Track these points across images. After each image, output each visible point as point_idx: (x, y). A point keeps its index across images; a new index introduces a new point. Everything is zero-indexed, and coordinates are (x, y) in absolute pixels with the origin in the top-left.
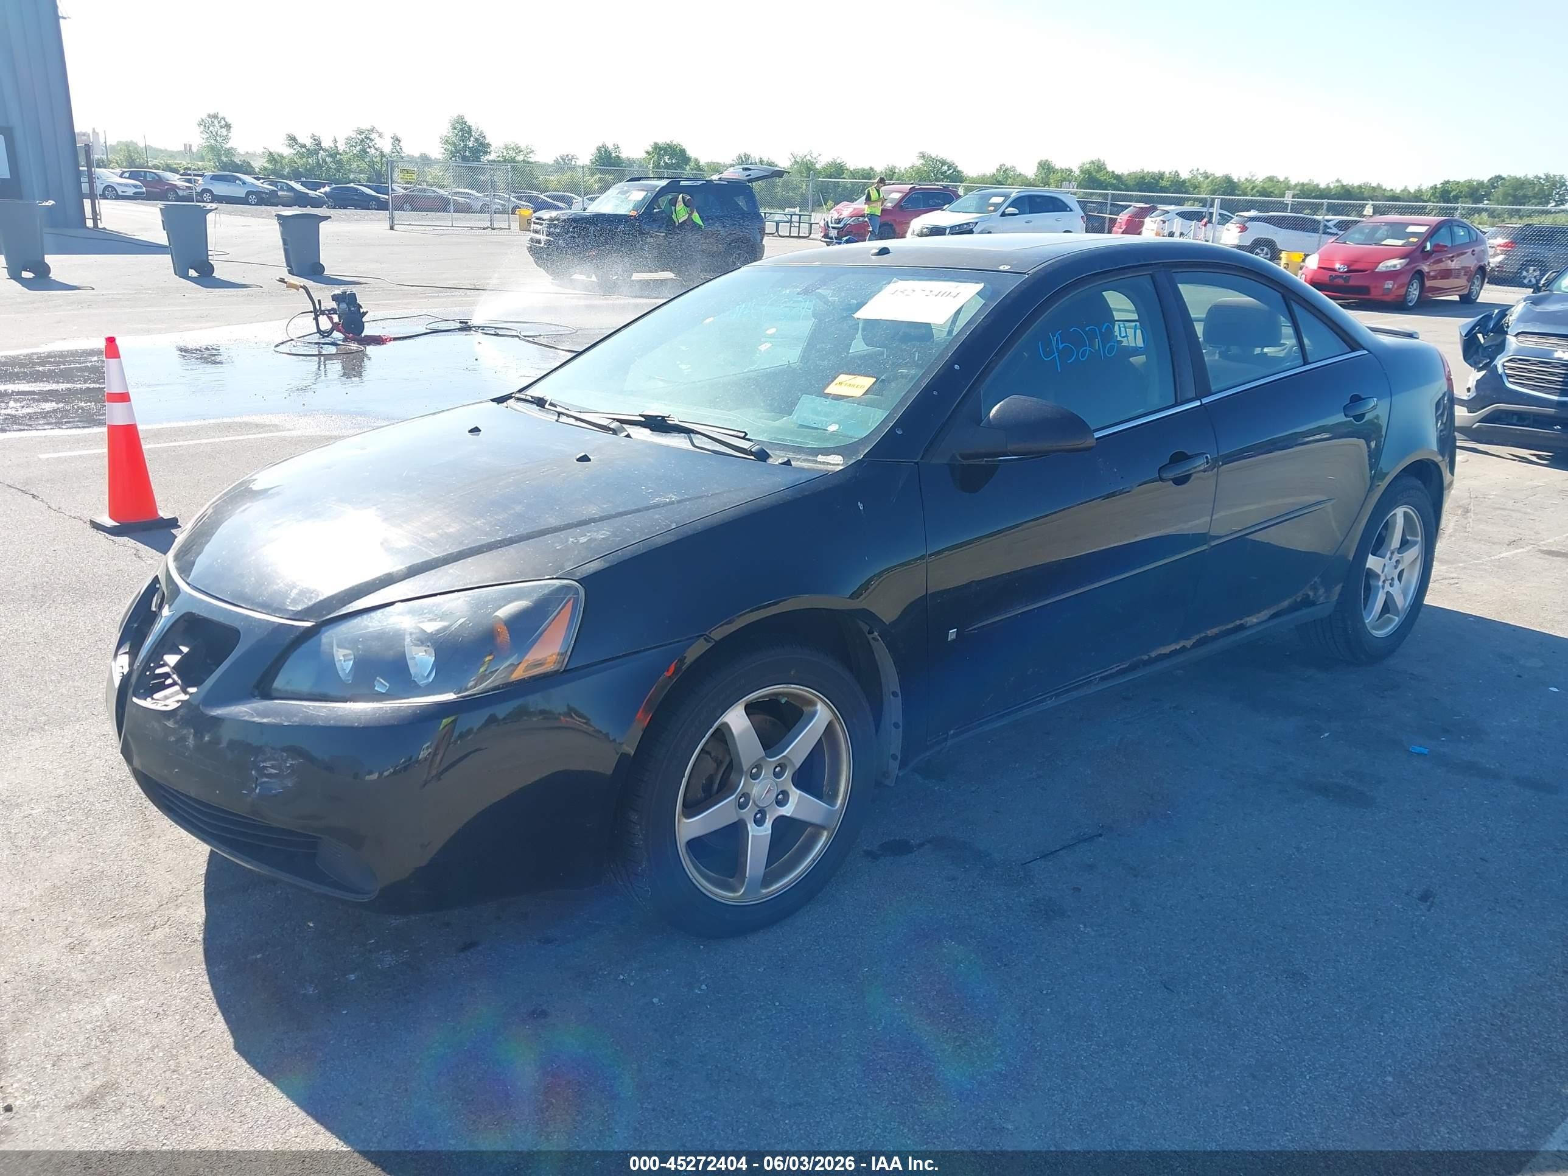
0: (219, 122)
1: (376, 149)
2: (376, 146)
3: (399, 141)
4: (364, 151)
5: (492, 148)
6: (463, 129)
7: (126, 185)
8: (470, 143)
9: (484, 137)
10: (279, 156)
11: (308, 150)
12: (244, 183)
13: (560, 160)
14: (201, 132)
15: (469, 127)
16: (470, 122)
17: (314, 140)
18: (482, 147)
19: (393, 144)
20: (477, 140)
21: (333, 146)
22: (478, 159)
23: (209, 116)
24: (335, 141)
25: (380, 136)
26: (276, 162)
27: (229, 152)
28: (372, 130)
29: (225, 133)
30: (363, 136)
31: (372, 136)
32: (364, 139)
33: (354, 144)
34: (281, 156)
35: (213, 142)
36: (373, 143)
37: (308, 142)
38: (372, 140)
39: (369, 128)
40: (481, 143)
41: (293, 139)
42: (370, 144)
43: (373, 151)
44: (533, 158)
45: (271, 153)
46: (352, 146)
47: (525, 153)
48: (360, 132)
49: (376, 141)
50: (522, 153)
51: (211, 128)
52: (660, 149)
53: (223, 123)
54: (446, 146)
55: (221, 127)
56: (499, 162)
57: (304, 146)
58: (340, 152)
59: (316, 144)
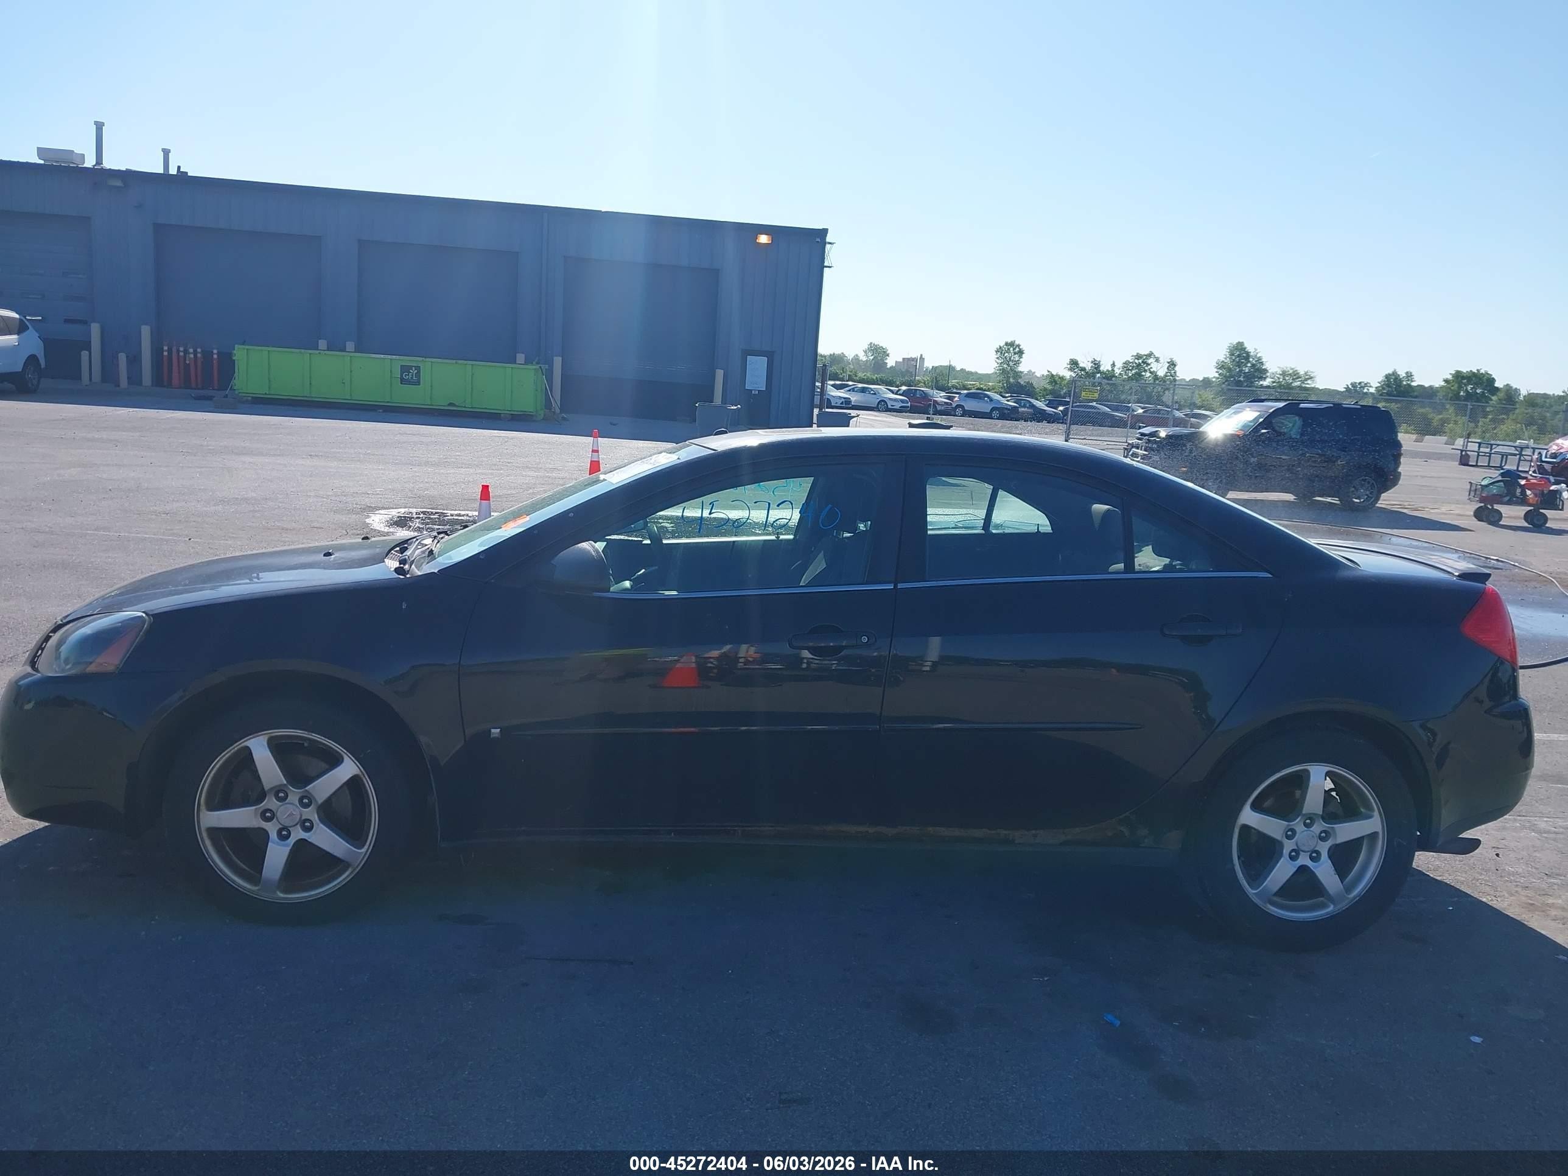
0: (1014, 349)
1: (1151, 372)
2: (1152, 370)
3: (1175, 366)
4: (1139, 375)
5: (1268, 374)
6: (1239, 353)
7: (895, 400)
8: (1247, 368)
9: (1261, 363)
10: (1060, 378)
11: (1087, 373)
12: (991, 400)
13: (1350, 387)
14: (997, 358)
15: (1248, 353)
16: (1250, 347)
17: (1095, 364)
18: (1259, 371)
19: (1168, 368)
20: (1253, 365)
21: (1110, 369)
22: (1251, 384)
23: (1007, 344)
24: (1113, 365)
25: (1157, 360)
26: (1056, 383)
27: (1018, 375)
28: (1150, 355)
29: (1017, 359)
30: (1140, 361)
31: (1149, 361)
32: (1141, 362)
33: (1130, 368)
34: (1062, 378)
35: (1005, 366)
36: (1149, 367)
37: (1088, 366)
38: (1148, 364)
39: (1146, 353)
40: (1258, 369)
41: (1074, 363)
42: (1146, 368)
43: (1148, 374)
44: (1310, 384)
45: (1053, 375)
46: (1129, 370)
47: (1303, 379)
48: (1138, 357)
49: (1152, 365)
50: (1300, 379)
51: (1006, 354)
52: (1463, 378)
53: (1017, 349)
54: (1221, 371)
55: (1015, 354)
56: (1274, 387)
57: (1083, 369)
58: (1117, 375)
59: (1095, 368)
